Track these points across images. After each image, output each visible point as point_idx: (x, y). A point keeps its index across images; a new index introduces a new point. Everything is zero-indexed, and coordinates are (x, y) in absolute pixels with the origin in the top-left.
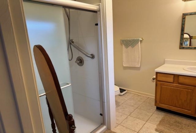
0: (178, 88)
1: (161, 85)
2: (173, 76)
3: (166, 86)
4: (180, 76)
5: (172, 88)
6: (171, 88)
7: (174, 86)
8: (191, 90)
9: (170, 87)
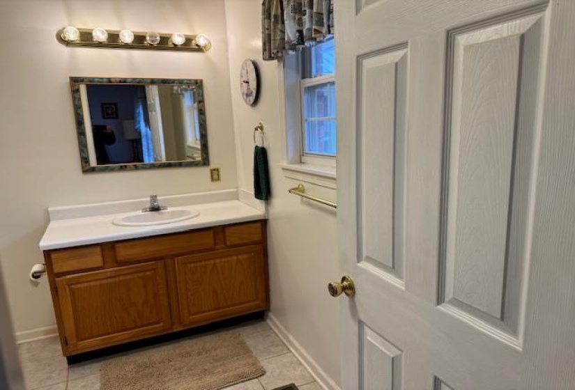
0: (119, 276)
1: (69, 285)
2: (98, 250)
3: (86, 284)
4: (117, 245)
5: (105, 281)
6: (101, 285)
7: (108, 275)
8: (150, 270)
9: (99, 283)
